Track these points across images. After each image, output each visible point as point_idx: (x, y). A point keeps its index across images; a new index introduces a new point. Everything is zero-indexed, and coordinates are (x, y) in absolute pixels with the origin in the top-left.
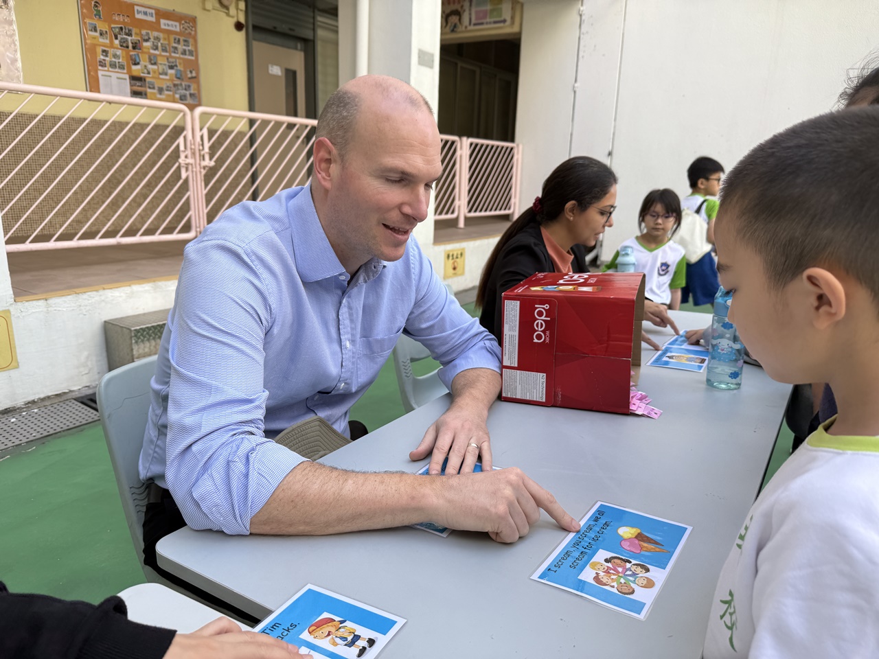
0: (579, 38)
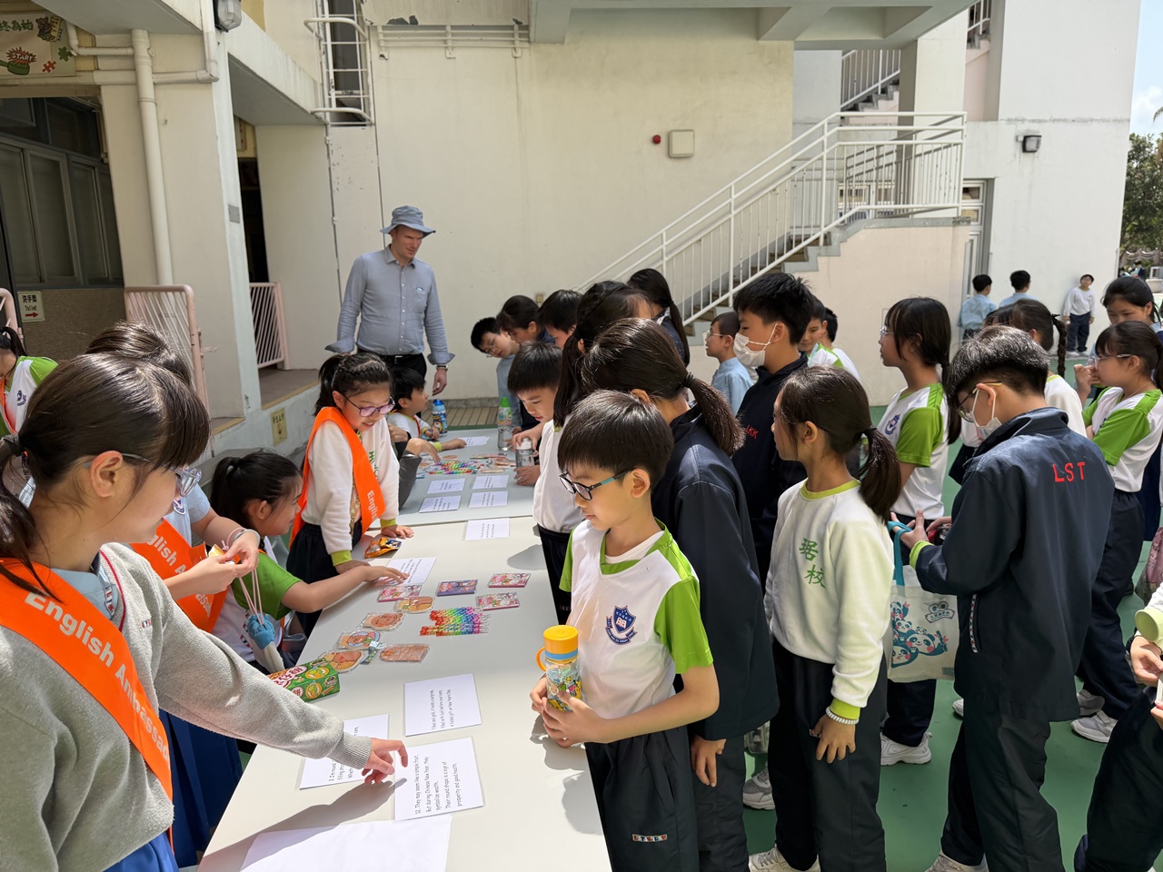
0: (330, 169)
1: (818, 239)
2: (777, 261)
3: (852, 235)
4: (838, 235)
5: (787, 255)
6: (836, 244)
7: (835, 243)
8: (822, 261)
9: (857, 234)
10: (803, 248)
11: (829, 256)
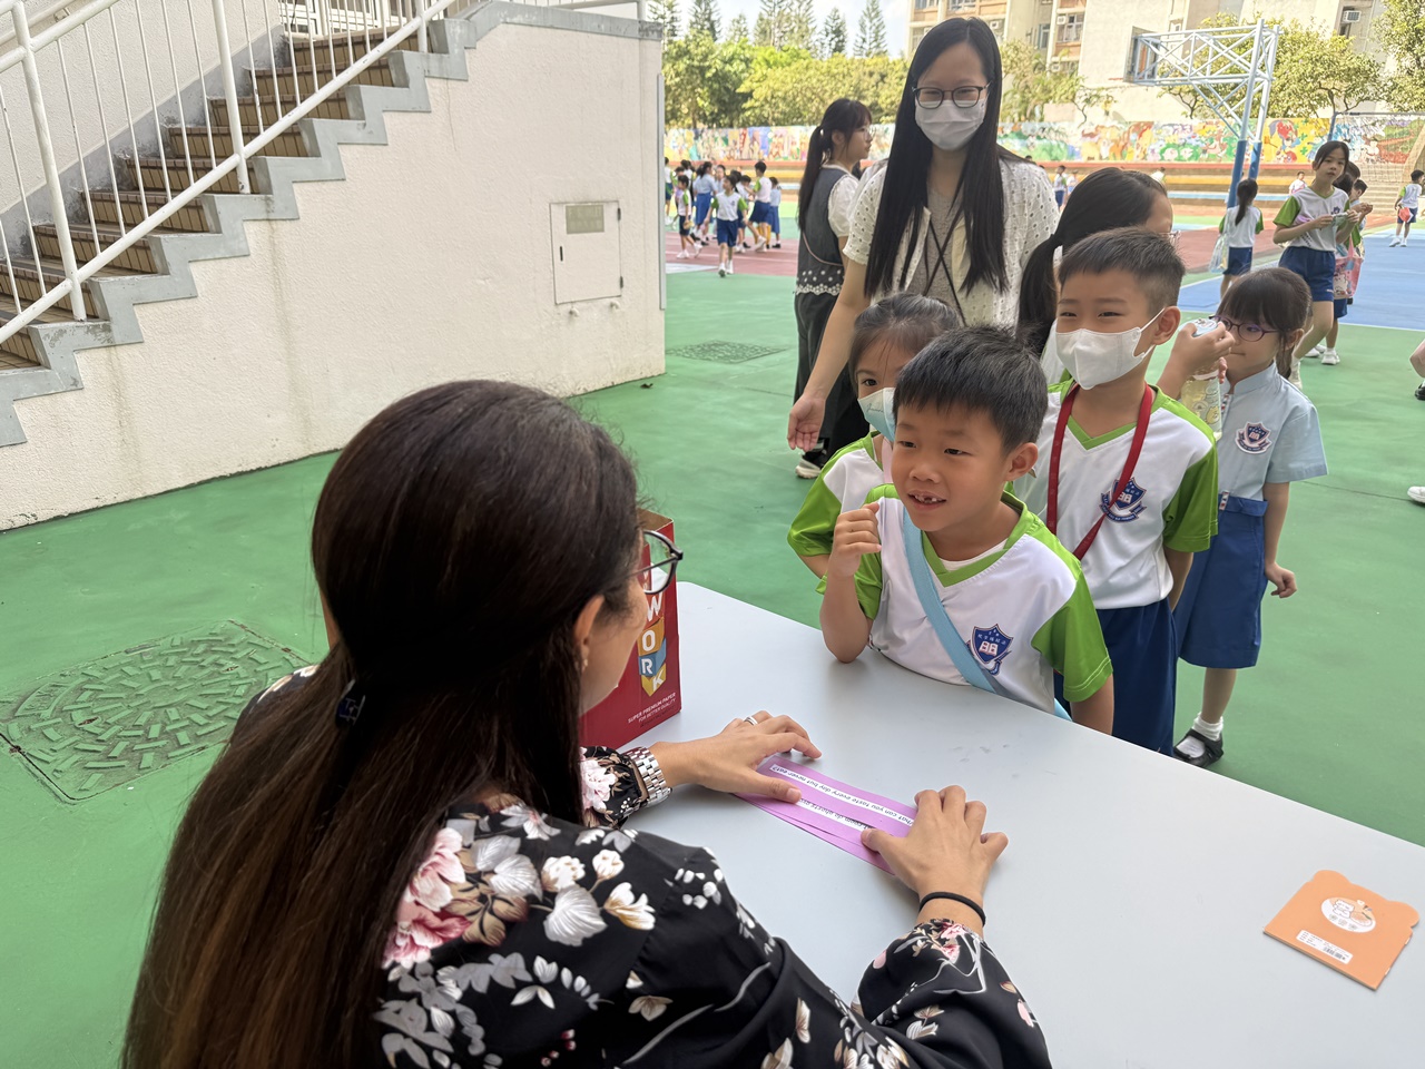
1: (414, 36)
2: (338, 81)
3: (486, 34)
4: (458, 30)
5: (356, 67)
6: (456, 51)
7: (454, 49)
8: (435, 87)
9: (491, 35)
10: (389, 54)
11: (447, 79)
